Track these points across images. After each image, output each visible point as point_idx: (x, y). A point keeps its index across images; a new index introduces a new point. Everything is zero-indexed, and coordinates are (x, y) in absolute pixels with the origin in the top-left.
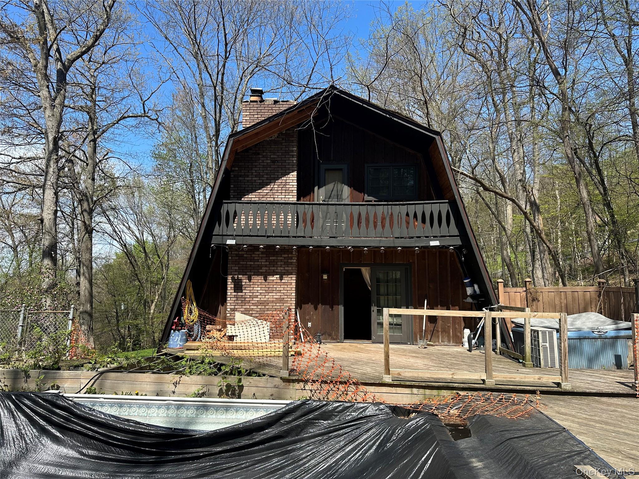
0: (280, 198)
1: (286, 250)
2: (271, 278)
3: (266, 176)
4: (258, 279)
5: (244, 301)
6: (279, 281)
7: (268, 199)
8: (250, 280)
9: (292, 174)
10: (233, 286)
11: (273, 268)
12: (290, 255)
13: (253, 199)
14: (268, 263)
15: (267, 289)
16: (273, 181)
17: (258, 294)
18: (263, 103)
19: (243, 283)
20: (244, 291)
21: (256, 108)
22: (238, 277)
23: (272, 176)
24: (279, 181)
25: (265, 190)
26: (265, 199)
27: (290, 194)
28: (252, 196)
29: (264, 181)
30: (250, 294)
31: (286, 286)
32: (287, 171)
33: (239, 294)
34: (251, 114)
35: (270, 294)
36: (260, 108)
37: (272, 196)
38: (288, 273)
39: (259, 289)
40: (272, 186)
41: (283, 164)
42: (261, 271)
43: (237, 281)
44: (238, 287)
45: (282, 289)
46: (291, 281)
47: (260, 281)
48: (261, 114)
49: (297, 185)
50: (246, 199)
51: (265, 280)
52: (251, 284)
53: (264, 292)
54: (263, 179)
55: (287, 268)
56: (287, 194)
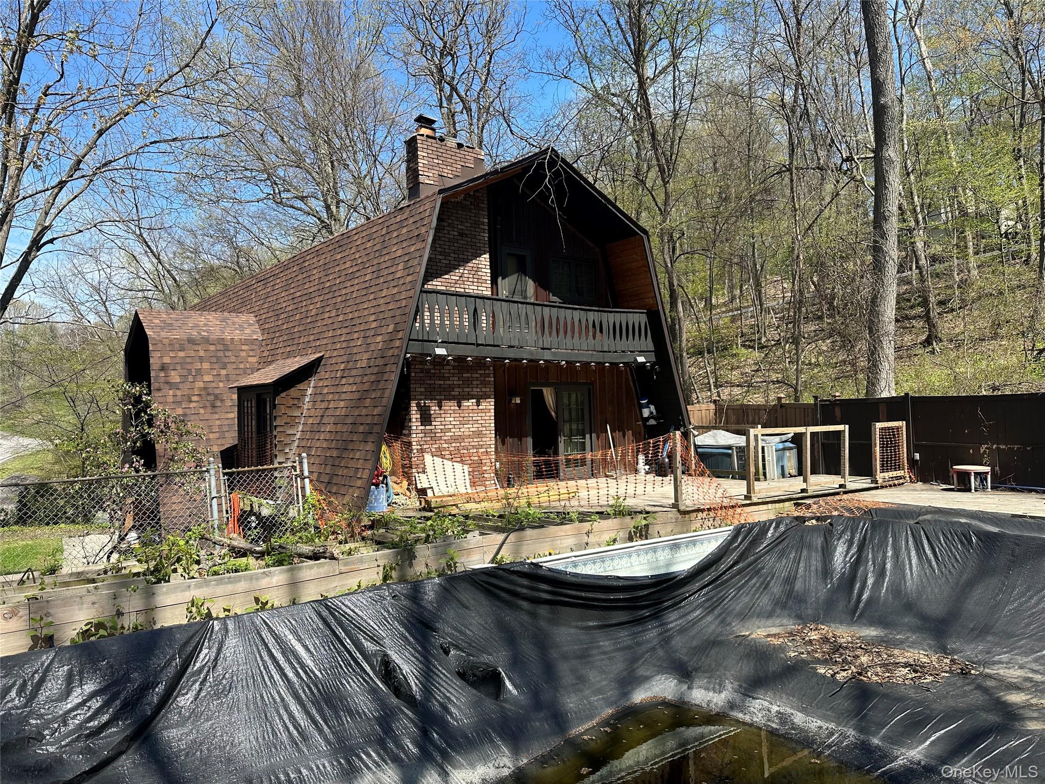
0: (472, 289)
1: (480, 363)
2: (465, 404)
3: (452, 255)
4: (450, 406)
5: (434, 437)
6: (476, 407)
7: (458, 290)
8: (440, 407)
9: (484, 256)
10: (419, 416)
11: (467, 390)
12: (487, 372)
13: (439, 288)
14: (461, 382)
15: (461, 419)
16: (462, 264)
17: (450, 426)
18: (443, 143)
19: (432, 412)
20: (433, 423)
21: (435, 149)
22: (425, 403)
23: (461, 256)
24: (469, 265)
25: (454, 276)
26: (453, 289)
27: (483, 285)
28: (438, 283)
29: (452, 262)
30: (442, 427)
31: (484, 414)
32: (478, 251)
33: (427, 427)
34: (430, 156)
35: (466, 426)
36: (441, 150)
37: (462, 286)
38: (486, 397)
39: (452, 419)
40: (461, 271)
41: (473, 240)
42: (453, 393)
43: (423, 409)
44: (426, 419)
45: (480, 418)
46: (489, 405)
47: (452, 408)
48: (443, 159)
49: (491, 273)
50: (429, 287)
51: (459, 406)
52: (442, 412)
53: (458, 423)
54: (450, 258)
55: (484, 390)
56: (480, 284)
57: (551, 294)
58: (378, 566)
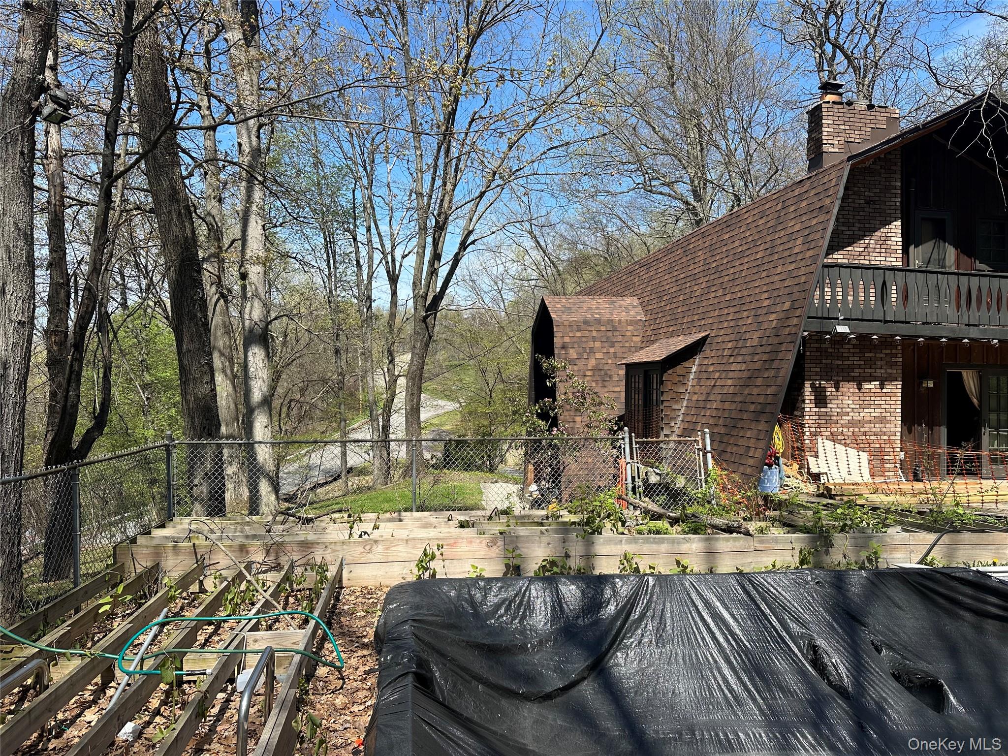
0: (879, 260)
1: (887, 341)
2: (867, 386)
3: (857, 225)
4: (849, 388)
5: (829, 420)
6: (879, 390)
7: (862, 262)
8: (837, 389)
9: (895, 223)
10: (813, 397)
11: (869, 371)
12: (894, 351)
13: (840, 261)
14: (862, 363)
15: (861, 402)
16: (867, 233)
17: (849, 410)
18: (852, 107)
19: (828, 394)
20: (829, 406)
21: (842, 115)
22: (820, 384)
23: (867, 225)
24: (877, 234)
25: (858, 248)
26: (856, 262)
27: (893, 255)
28: (839, 256)
29: (856, 233)
30: (838, 410)
31: (888, 398)
32: (888, 219)
33: (822, 410)
34: (836, 122)
35: (866, 410)
36: (848, 115)
37: (867, 258)
38: (891, 379)
39: (851, 402)
40: (867, 242)
41: (882, 207)
42: (852, 374)
43: (818, 390)
44: (821, 400)
45: (883, 402)
46: (895, 389)
47: (851, 390)
48: (850, 124)
49: (902, 241)
50: (829, 261)
51: (860, 389)
52: (839, 394)
53: (858, 406)
54: (854, 229)
55: (889, 371)
56: (888, 255)
57: (977, 262)
58: (793, 549)
